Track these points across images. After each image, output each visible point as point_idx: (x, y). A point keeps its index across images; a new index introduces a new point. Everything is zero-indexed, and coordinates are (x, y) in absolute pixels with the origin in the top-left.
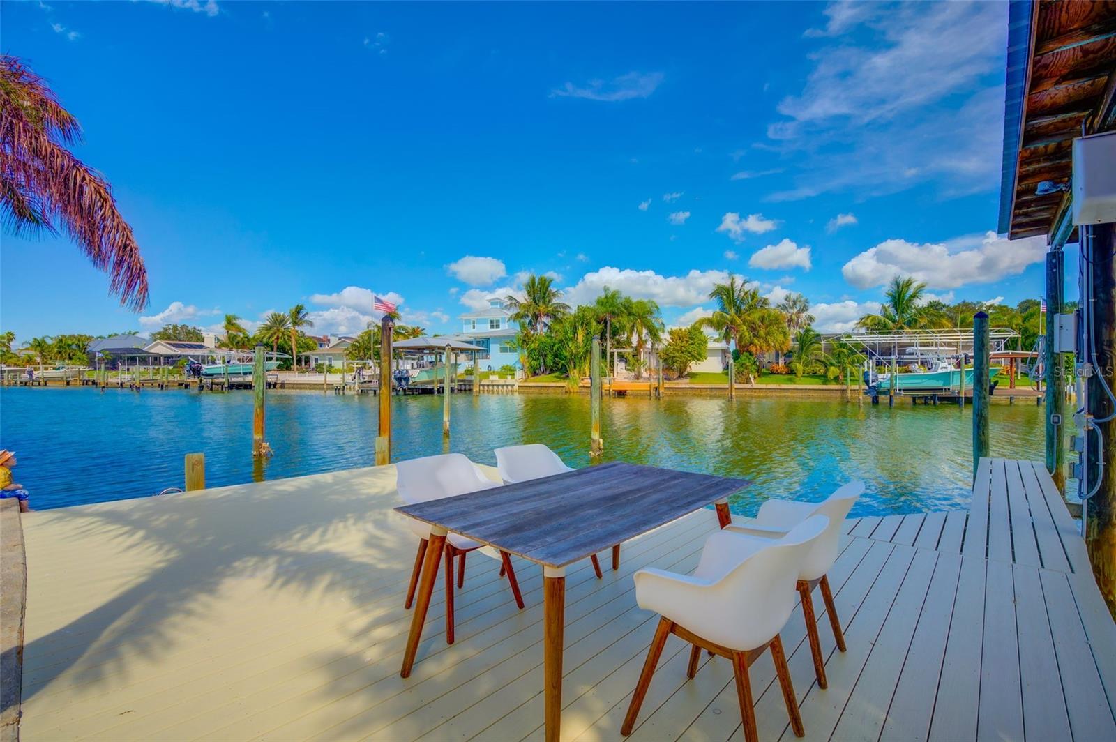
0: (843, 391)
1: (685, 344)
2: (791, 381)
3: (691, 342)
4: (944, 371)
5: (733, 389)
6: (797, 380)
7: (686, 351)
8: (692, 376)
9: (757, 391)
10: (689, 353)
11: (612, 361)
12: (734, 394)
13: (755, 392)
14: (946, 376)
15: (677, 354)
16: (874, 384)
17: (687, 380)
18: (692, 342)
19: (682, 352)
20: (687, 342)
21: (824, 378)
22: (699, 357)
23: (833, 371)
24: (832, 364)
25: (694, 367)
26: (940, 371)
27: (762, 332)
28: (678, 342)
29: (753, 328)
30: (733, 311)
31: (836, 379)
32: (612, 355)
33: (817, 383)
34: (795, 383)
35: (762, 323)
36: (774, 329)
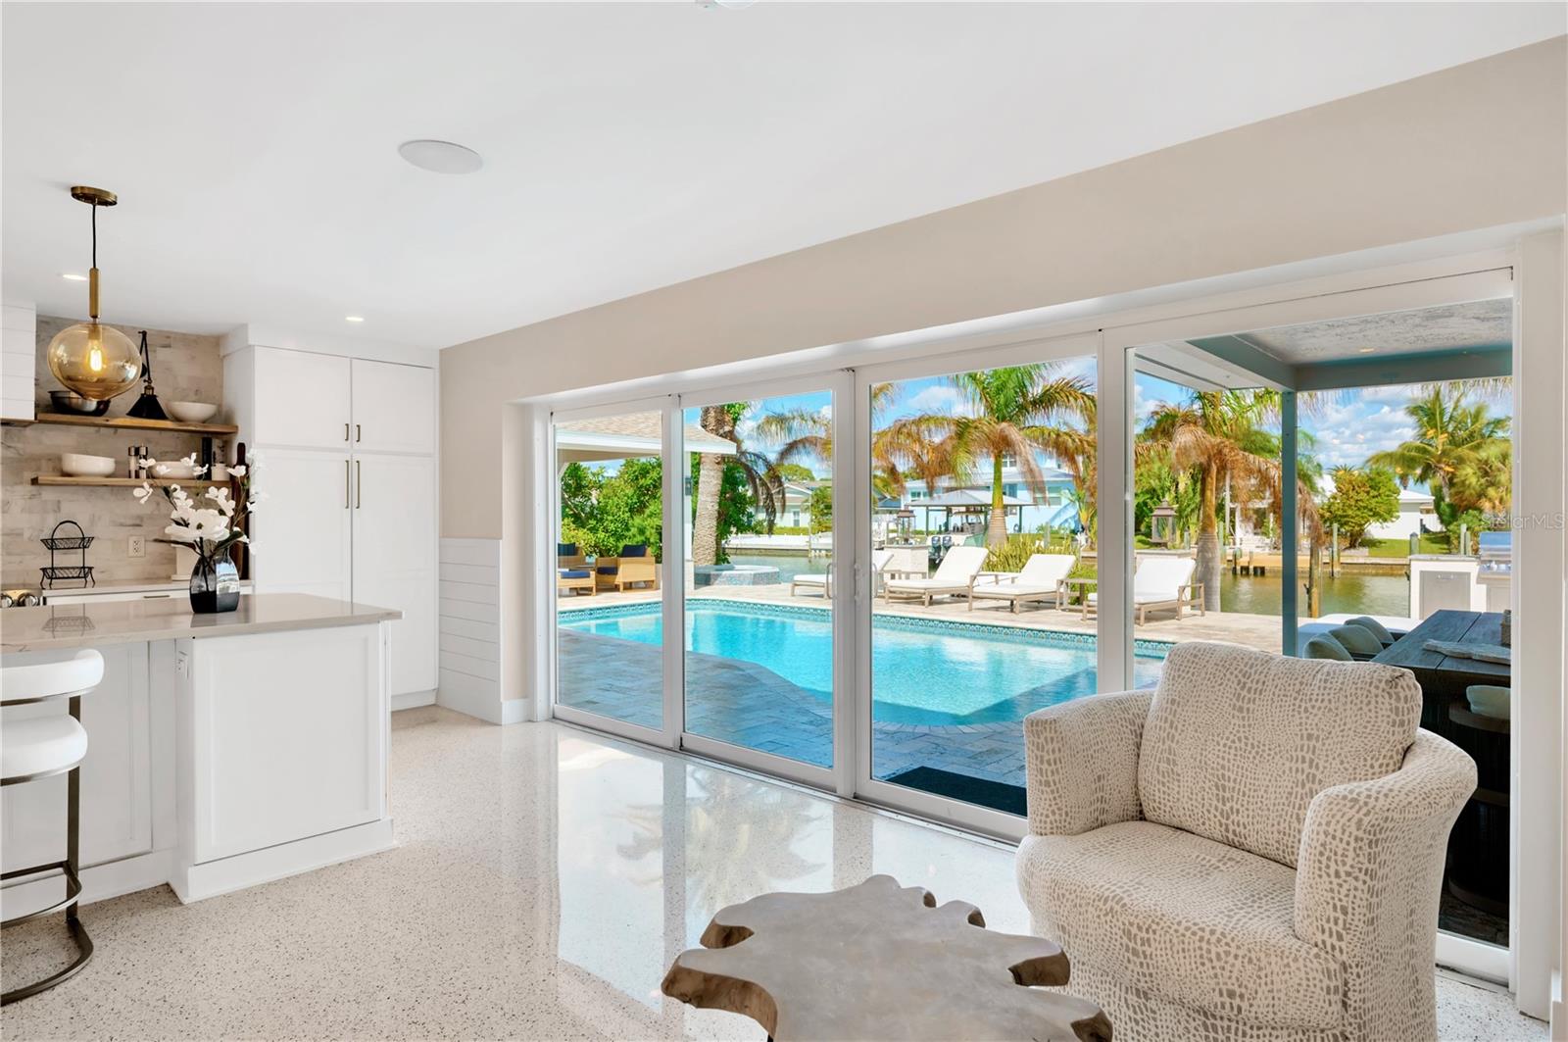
1: (1363, 496)
3: (1373, 493)
7: (1365, 508)
8: (1372, 544)
10: (1371, 510)
11: (1233, 522)
15: (1350, 512)
17: (1365, 551)
18: (1376, 493)
19: (1359, 509)
20: (1368, 493)
22: (1385, 515)
25: (1375, 530)
28: (1351, 493)
29: (1485, 470)
30: (1440, 442)
32: (1233, 512)
35: (1504, 464)
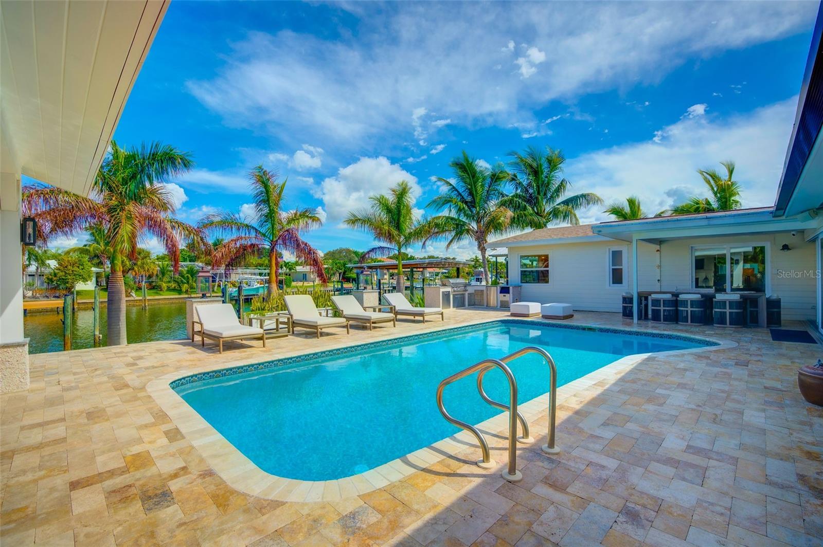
1: (75, 268)
2: (157, 294)
3: (81, 267)
4: (257, 286)
6: (161, 292)
7: (77, 275)
8: (78, 293)
10: (81, 276)
13: (137, 302)
14: (258, 288)
15: (69, 277)
20: (78, 267)
21: (180, 291)
22: (85, 279)
23: (185, 287)
24: (185, 283)
26: (255, 287)
28: (69, 267)
31: (187, 292)
33: (176, 295)
34: (161, 295)
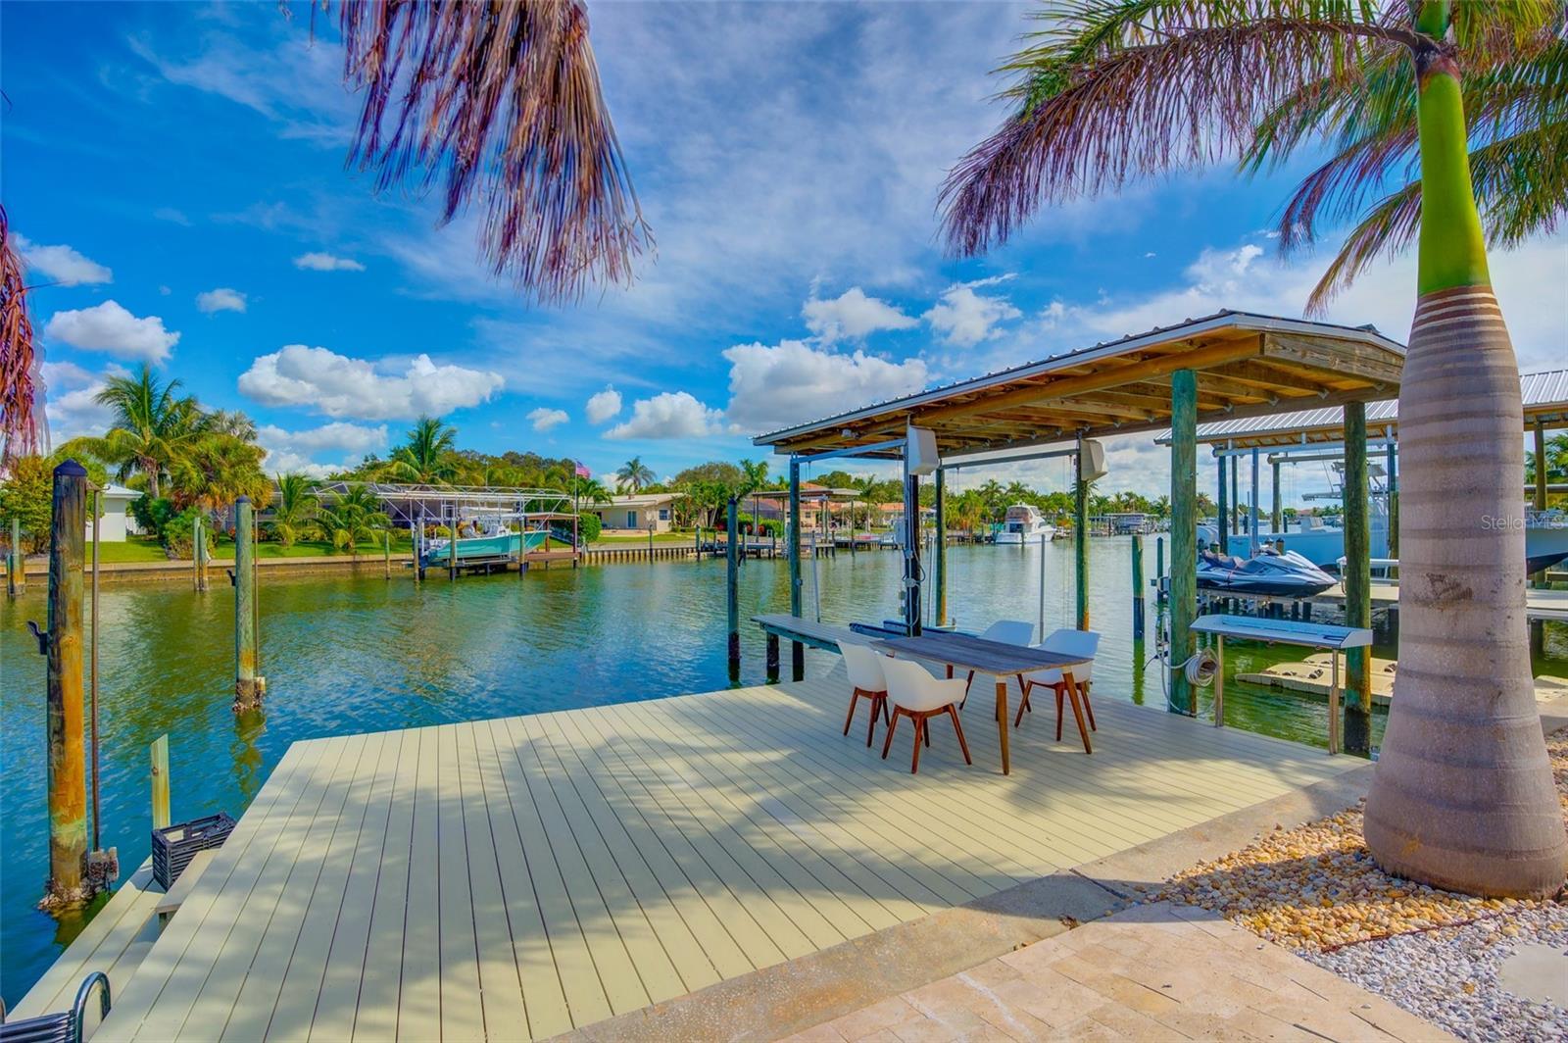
0: (355, 563)
2: (273, 552)
4: (503, 535)
5: (205, 571)
6: (283, 549)
9: (218, 570)
12: (206, 578)
13: (214, 573)
14: (506, 541)
15: (35, 507)
16: (427, 553)
21: (327, 545)
23: (342, 536)
24: (340, 527)
26: (498, 536)
27: (226, 474)
28: (36, 483)
29: (205, 465)
30: (148, 431)
31: (346, 548)
33: (317, 555)
34: (283, 556)
35: (224, 458)
36: (244, 468)
